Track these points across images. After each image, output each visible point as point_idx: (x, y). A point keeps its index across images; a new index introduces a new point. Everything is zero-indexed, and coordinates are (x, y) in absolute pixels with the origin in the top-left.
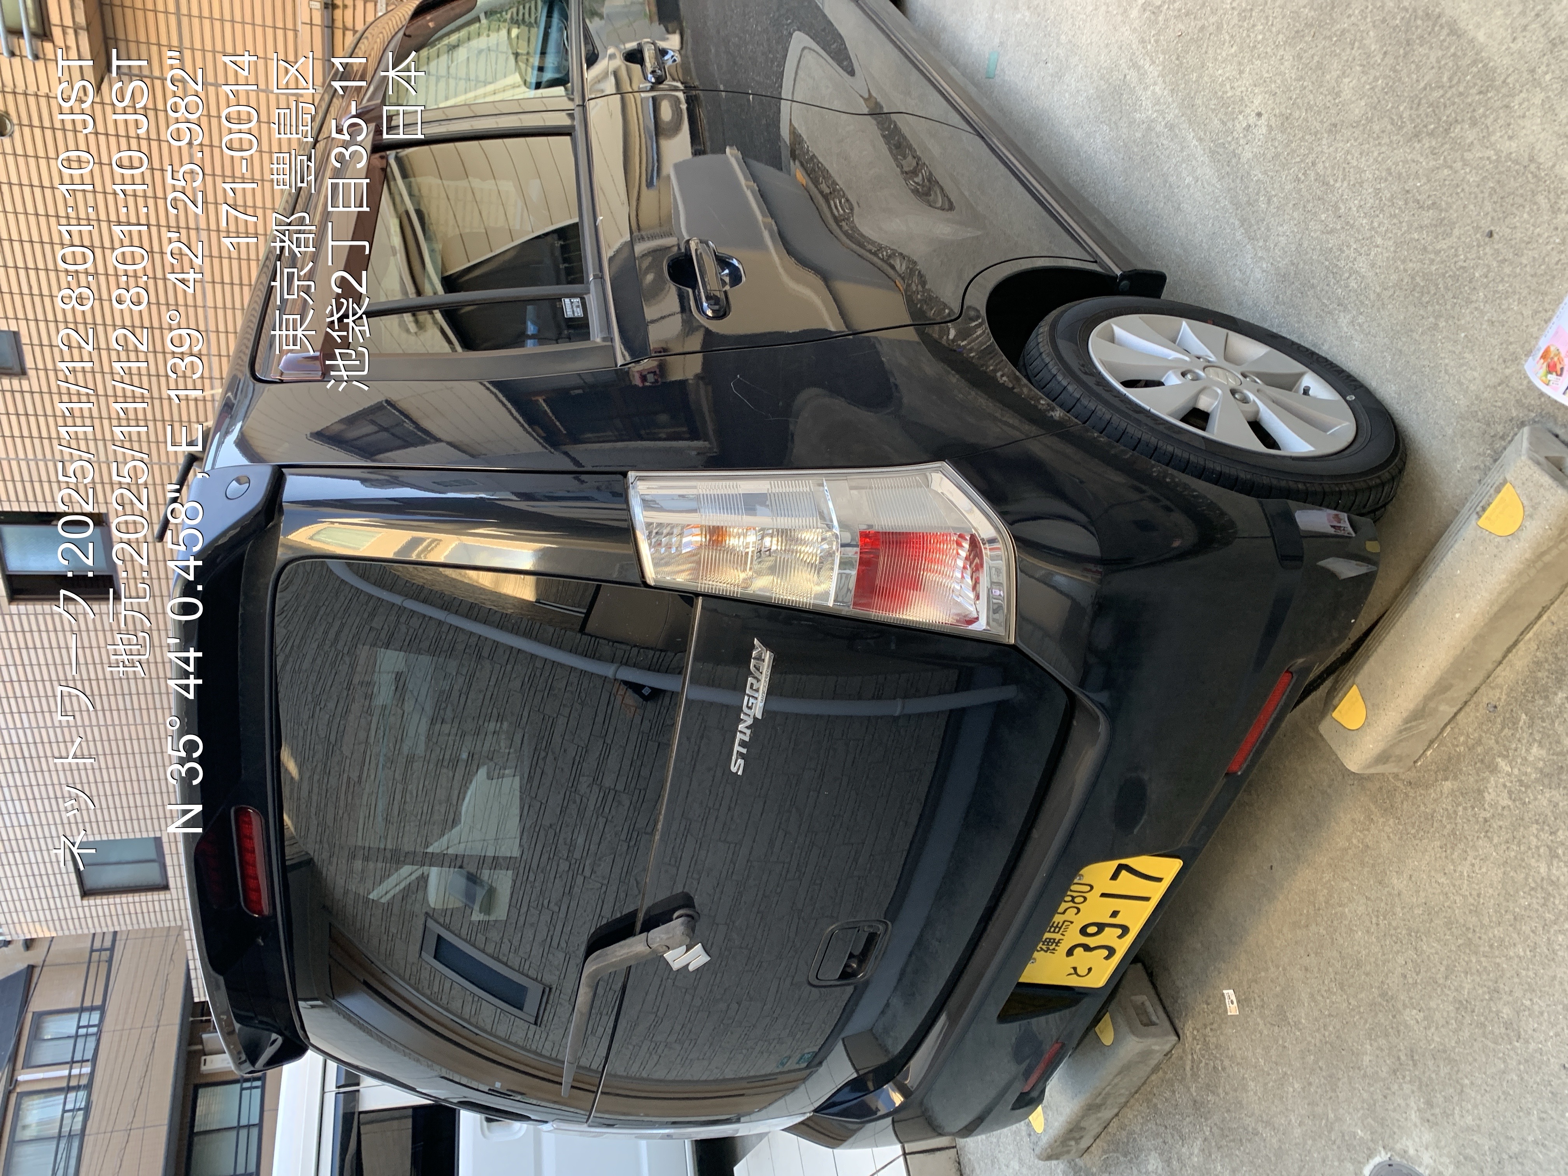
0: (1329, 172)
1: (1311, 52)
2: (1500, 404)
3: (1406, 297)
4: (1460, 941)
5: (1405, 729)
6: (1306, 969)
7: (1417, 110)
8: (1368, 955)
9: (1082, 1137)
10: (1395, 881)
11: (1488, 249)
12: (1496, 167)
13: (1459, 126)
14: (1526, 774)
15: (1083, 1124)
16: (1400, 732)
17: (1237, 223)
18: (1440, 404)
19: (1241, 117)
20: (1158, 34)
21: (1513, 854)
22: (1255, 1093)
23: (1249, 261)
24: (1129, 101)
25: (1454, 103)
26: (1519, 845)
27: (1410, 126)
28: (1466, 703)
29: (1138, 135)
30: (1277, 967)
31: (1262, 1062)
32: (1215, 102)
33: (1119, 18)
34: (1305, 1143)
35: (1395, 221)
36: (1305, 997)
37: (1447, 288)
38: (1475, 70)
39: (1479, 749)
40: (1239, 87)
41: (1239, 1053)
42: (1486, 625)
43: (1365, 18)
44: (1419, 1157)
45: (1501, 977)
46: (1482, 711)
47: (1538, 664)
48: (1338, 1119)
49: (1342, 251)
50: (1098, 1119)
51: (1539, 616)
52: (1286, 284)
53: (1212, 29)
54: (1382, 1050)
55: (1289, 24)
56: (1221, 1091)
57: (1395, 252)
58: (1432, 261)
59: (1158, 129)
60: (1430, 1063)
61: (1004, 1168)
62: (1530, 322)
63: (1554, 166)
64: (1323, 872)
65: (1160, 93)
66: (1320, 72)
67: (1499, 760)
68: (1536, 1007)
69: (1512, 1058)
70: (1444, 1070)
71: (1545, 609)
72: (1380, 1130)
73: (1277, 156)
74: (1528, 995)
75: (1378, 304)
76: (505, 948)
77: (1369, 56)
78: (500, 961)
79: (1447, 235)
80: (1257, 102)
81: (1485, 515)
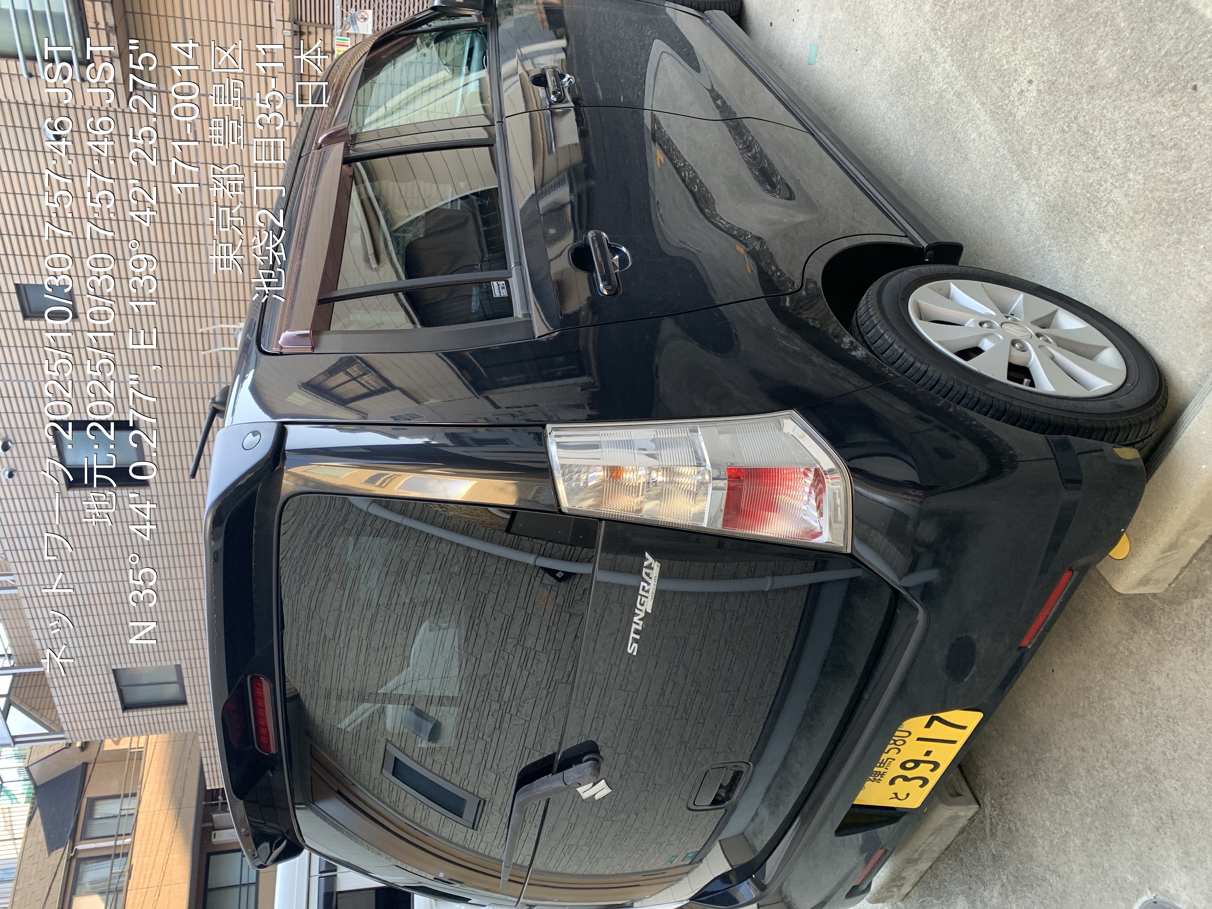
0: (1088, 124)
1: (1071, 31)
3: (1154, 219)
5: (1162, 558)
6: (1083, 750)
7: (1159, 72)
8: (1134, 738)
9: (903, 885)
10: (1155, 679)
15: (903, 875)
16: (1158, 560)
17: (1014, 167)
18: (1183, 301)
19: (1015, 85)
20: (947, 23)
22: (1043, 848)
23: (1025, 196)
24: (924, 77)
27: (1154, 85)
29: (932, 102)
30: (1059, 748)
31: (1048, 823)
32: (994, 73)
33: (915, 13)
34: (1085, 887)
35: (1144, 159)
36: (1082, 772)
37: (1187, 210)
38: (1205, 39)
40: (1013, 61)
41: (1029, 817)
44: (1178, 895)
48: (1111, 867)
49: (1101, 185)
50: (915, 870)
52: (1056, 213)
53: (989, 17)
54: (1147, 812)
55: (1053, 10)
56: (1014, 847)
57: (1144, 184)
58: (1175, 190)
59: (948, 97)
60: (1187, 822)
64: (1096, 673)
65: (949, 69)
66: (1079, 46)
70: (1198, 827)
72: (1146, 875)
73: (1046, 113)
75: (1131, 225)
76: (448, 769)
77: (1119, 32)
78: (444, 779)
79: (1186, 169)
80: (1028, 72)
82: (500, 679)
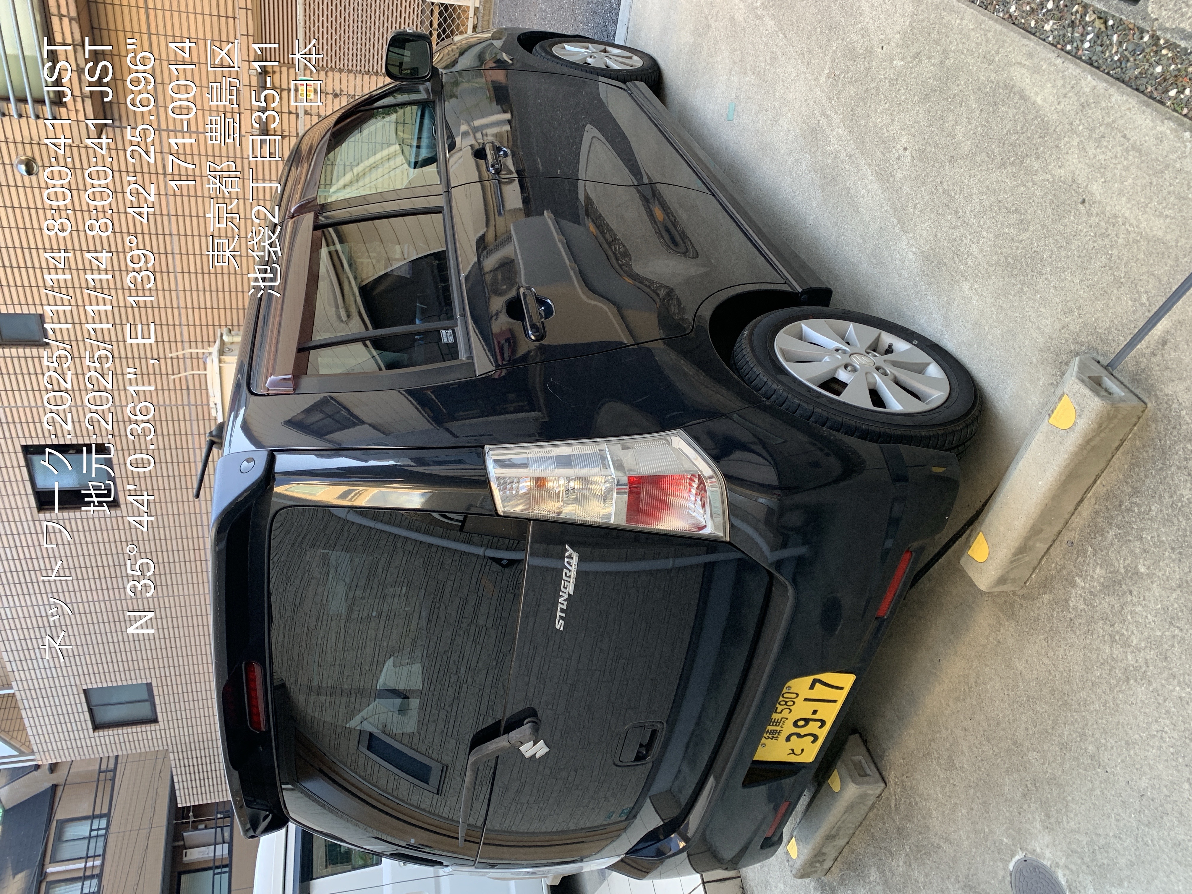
0: (951, 188)
1: (936, 108)
2: (1063, 341)
3: (1003, 271)
4: (1060, 703)
5: (1015, 561)
6: (965, 730)
7: (1003, 148)
8: (1003, 717)
9: (824, 861)
10: (1018, 665)
11: (1051, 240)
12: (1053, 186)
13: (1029, 159)
14: (1094, 587)
15: (824, 850)
16: (1012, 562)
17: (895, 221)
18: (1027, 342)
19: (894, 150)
20: (839, 93)
21: (1089, 641)
22: (937, 819)
23: (904, 247)
24: (823, 138)
25: (1025, 144)
26: (1092, 635)
27: (999, 159)
28: (1054, 541)
29: (829, 161)
30: (947, 729)
31: (940, 796)
32: (877, 140)
33: (813, 82)
34: (971, 851)
35: (993, 221)
36: (966, 750)
37: (1027, 265)
38: (1036, 122)
39: (1064, 572)
40: (892, 130)
41: (925, 791)
42: (1059, 489)
43: (967, 87)
44: (1043, 853)
45: (1087, 725)
46: (1065, 546)
47: (1097, 513)
48: (991, 832)
49: (962, 241)
50: (835, 846)
51: (1095, 482)
52: (929, 262)
53: (873, 91)
54: (1016, 781)
55: (921, 90)
56: (915, 820)
57: (995, 241)
58: (1017, 247)
59: (842, 158)
61: (774, 889)
62: (1078, 287)
63: (1087, 185)
64: (972, 661)
65: (841, 133)
66: (942, 122)
67: (1077, 578)
68: (1109, 744)
69: (1096, 780)
70: (1055, 792)
71: (1098, 477)
72: (1017, 837)
73: (918, 177)
74: (1104, 736)
75: (986, 275)
77: (972, 111)
78: (412, 749)
79: (1025, 230)
80: (904, 141)
81: (1053, 415)
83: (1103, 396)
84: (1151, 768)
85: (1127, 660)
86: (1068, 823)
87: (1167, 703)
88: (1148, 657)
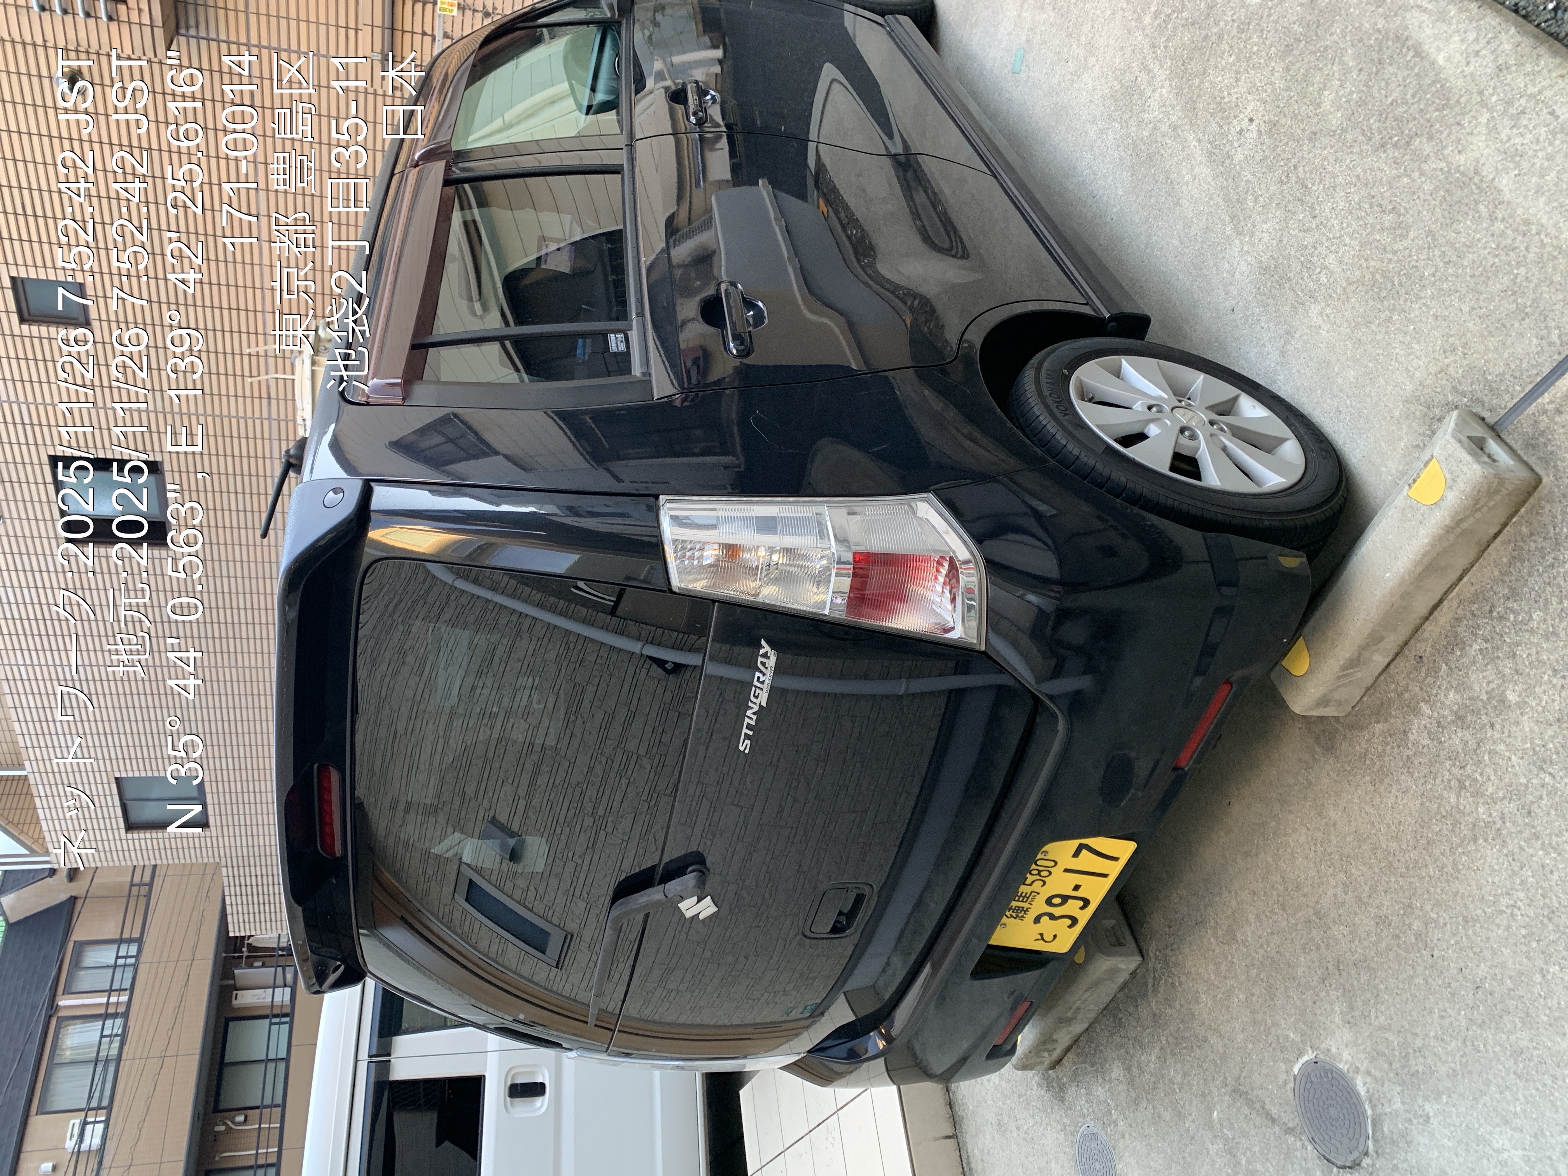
0: (1308, 175)
2: (1439, 390)
3: (1367, 292)
4: (1383, 864)
5: (1343, 676)
6: (1254, 893)
7: (1384, 123)
8: (1306, 879)
9: (1054, 1049)
10: (1332, 813)
11: (1437, 252)
12: (1447, 178)
13: (1418, 140)
14: (1443, 716)
15: (1055, 1037)
16: (1339, 678)
17: (1227, 219)
18: (1390, 388)
19: (1235, 121)
20: (1168, 40)
21: (1429, 786)
24: (1139, 102)
25: (1415, 119)
26: (1435, 779)
27: (1377, 138)
28: (1398, 654)
29: (1146, 134)
30: (1230, 892)
31: (1213, 977)
32: (1214, 106)
33: (1134, 24)
34: (1246, 1047)
35: (1361, 223)
36: (1252, 918)
37: (1401, 284)
38: (1434, 89)
39: (1407, 695)
40: (1236, 93)
41: (1193, 969)
42: (1412, 583)
43: (1344, 37)
44: (1340, 1054)
45: (1414, 894)
46: (1411, 661)
47: (1458, 619)
48: (1274, 1024)
49: (1315, 248)
50: (1069, 1032)
51: (1460, 579)
52: (1268, 276)
53: (1214, 38)
54: (1313, 962)
55: (1280, 38)
56: (1176, 1005)
57: (1360, 251)
58: (1390, 261)
59: (1163, 129)
60: (1353, 972)
61: (986, 1082)
62: (1467, 317)
63: (1494, 179)
64: (1273, 807)
65: (1166, 95)
66: (1304, 84)
67: (1422, 704)
68: (1441, 920)
69: (1419, 965)
70: (1364, 978)
71: (1465, 572)
72: (1308, 1032)
73: (1264, 158)
74: (1436, 909)
76: (531, 895)
77: (1347, 71)
78: (526, 907)
79: (1404, 237)
80: (1249, 109)
81: (1415, 486)
82: (596, 787)
83: (1485, 463)
84: (1494, 953)
85: (1478, 813)
86: (1377, 1017)
87: (1524, 872)
88: (1506, 811)
